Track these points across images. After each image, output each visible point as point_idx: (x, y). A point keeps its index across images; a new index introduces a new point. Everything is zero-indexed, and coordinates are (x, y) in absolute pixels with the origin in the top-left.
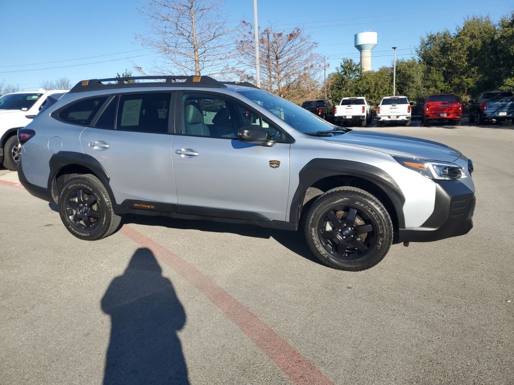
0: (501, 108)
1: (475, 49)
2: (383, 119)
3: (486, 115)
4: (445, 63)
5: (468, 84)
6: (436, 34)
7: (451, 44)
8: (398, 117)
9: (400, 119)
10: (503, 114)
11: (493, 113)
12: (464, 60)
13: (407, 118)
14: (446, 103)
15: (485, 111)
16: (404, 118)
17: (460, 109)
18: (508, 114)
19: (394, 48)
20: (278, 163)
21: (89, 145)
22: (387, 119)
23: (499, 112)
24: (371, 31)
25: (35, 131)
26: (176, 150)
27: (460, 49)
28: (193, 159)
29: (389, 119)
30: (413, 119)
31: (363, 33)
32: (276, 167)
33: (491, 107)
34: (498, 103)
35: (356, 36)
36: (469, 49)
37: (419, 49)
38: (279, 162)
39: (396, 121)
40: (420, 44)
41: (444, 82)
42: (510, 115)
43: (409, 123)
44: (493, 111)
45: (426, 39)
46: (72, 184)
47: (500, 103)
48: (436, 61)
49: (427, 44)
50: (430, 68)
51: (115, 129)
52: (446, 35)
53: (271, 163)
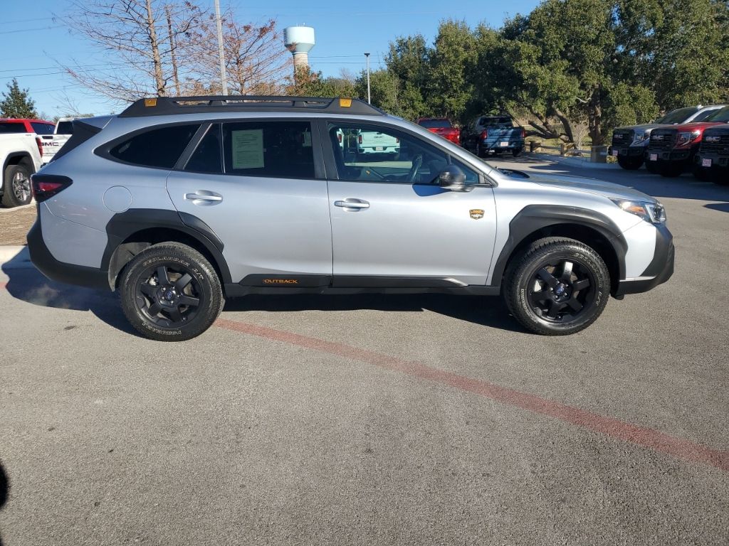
0: (502, 137)
1: (472, 63)
2: (366, 150)
3: (486, 145)
4: (437, 79)
5: (451, 105)
6: (407, 39)
7: (443, 54)
8: (385, 148)
9: (388, 150)
10: (504, 144)
11: (495, 142)
12: (460, 76)
13: (396, 149)
14: (442, 131)
15: (486, 141)
16: (393, 150)
17: (458, 137)
18: (510, 144)
19: (367, 55)
20: (482, 213)
21: (185, 198)
22: (371, 151)
23: (500, 142)
24: (305, 26)
25: (71, 178)
26: (336, 202)
27: (454, 61)
28: (360, 212)
29: (375, 152)
30: (401, 150)
31: (295, 28)
32: (479, 217)
33: (491, 135)
34: (499, 131)
35: (285, 32)
36: (465, 62)
37: (388, 57)
38: (482, 211)
39: (383, 153)
40: (389, 50)
41: (423, 102)
42: (513, 146)
43: (397, 157)
44: (494, 140)
45: (396, 44)
46: (151, 258)
47: (501, 131)
48: (411, 74)
49: (398, 51)
50: (405, 83)
51: (224, 174)
52: (419, 41)
53: (472, 213)
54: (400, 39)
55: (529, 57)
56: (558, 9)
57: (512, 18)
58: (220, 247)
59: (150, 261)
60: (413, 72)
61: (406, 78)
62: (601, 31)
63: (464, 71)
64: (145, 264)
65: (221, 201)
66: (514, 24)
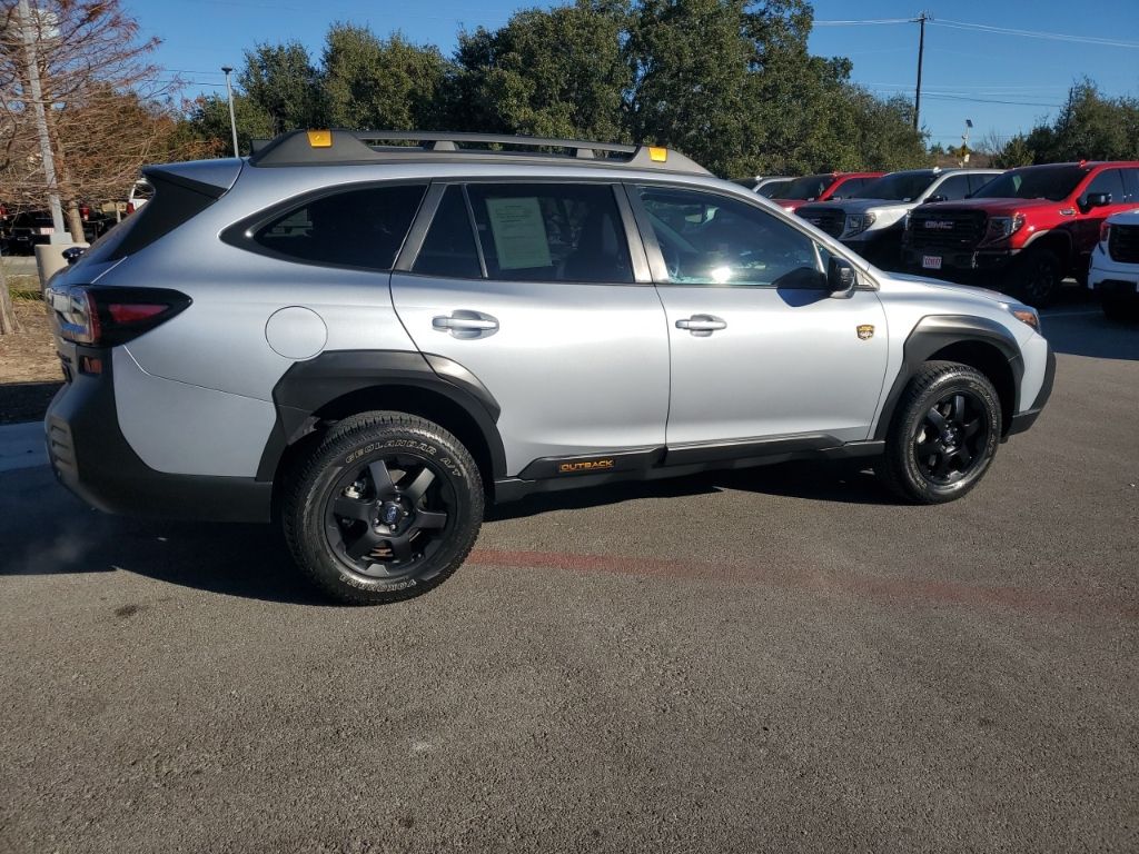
6: (277, 49)
20: (872, 330)
26: (678, 321)
32: (869, 337)
38: (872, 327)
40: (245, 65)
46: (363, 446)
48: (290, 108)
49: (262, 68)
50: (281, 122)
51: (485, 279)
52: (297, 56)
53: (860, 330)
54: (263, 48)
55: (518, 95)
56: (550, 26)
57: (471, 33)
58: (493, 411)
59: (361, 452)
60: (295, 106)
61: (283, 115)
62: (614, 65)
63: (413, 109)
64: (351, 457)
65: (497, 328)
66: (477, 43)
